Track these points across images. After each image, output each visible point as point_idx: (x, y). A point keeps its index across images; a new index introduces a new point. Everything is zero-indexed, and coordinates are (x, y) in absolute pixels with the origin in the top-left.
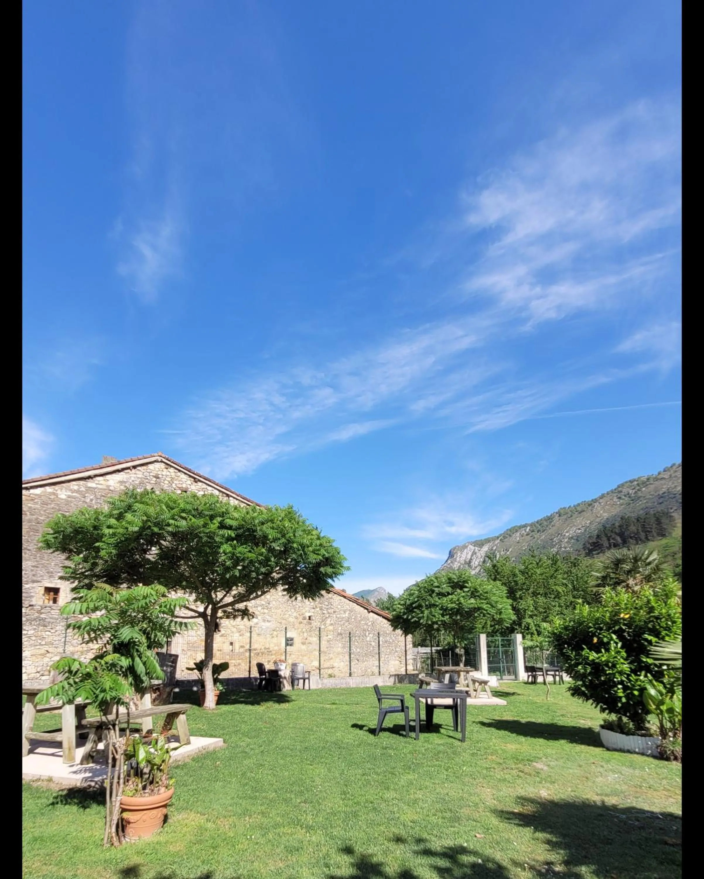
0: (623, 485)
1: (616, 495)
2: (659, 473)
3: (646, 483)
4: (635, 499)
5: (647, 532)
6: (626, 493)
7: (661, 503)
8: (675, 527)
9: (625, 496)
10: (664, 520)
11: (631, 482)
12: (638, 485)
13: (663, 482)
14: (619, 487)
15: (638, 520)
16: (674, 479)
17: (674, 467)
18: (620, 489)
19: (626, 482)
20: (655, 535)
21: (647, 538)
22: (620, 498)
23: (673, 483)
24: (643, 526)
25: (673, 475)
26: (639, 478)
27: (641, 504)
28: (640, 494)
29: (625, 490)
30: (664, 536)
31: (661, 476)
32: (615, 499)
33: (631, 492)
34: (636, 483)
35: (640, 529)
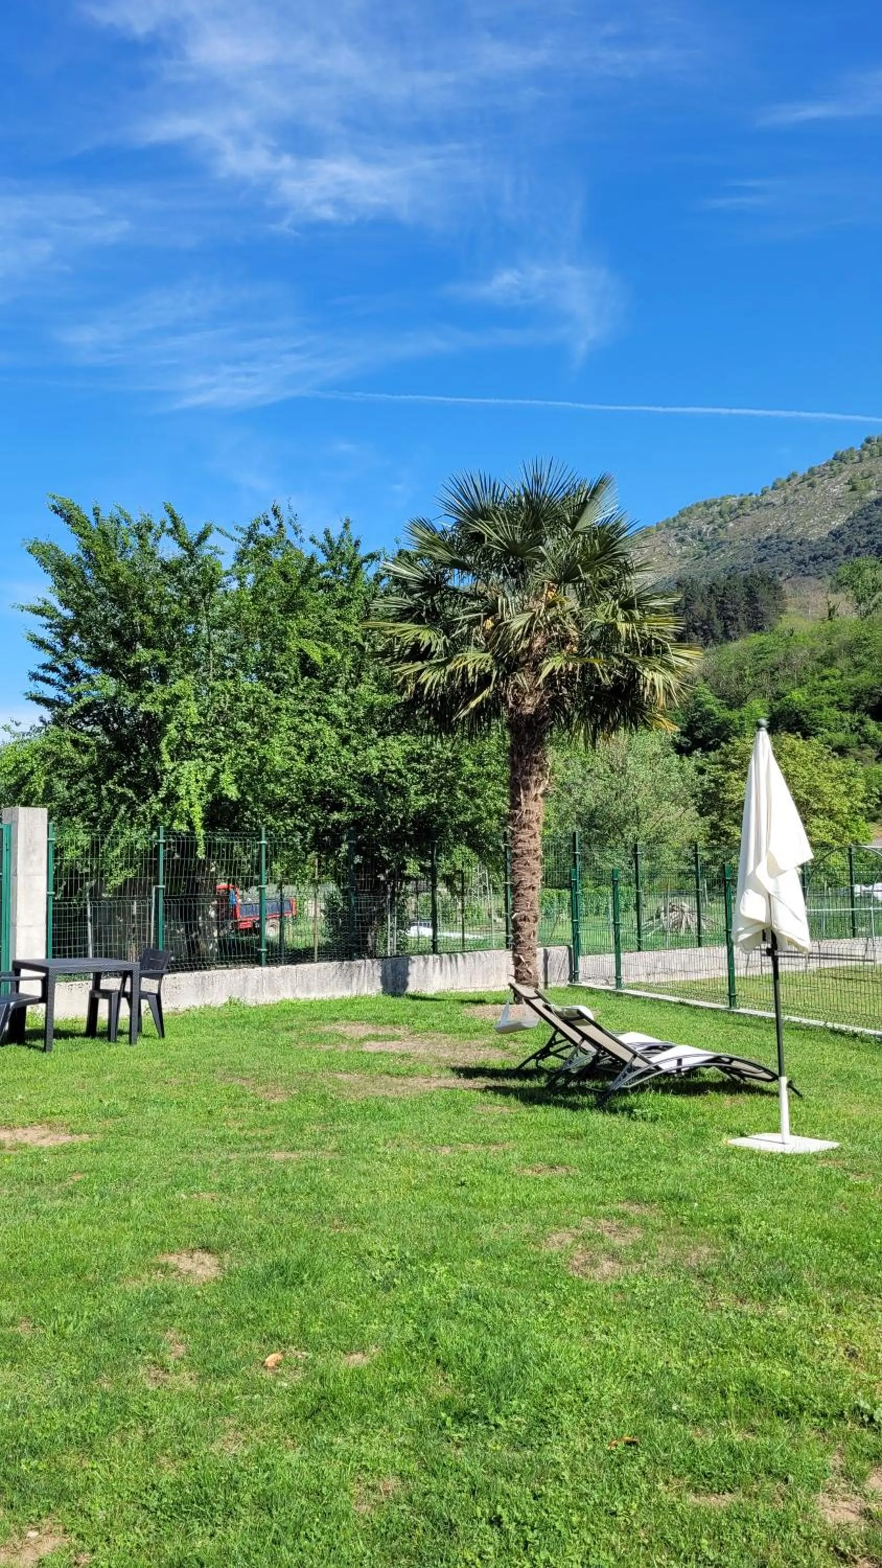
0: (690, 511)
1: (673, 532)
2: (764, 493)
3: (735, 512)
4: (712, 546)
5: (728, 619)
6: (696, 530)
7: (761, 561)
8: (782, 612)
9: (693, 537)
10: (763, 593)
11: (708, 505)
12: (721, 514)
13: (769, 512)
14: (682, 514)
15: (711, 591)
16: (792, 507)
17: (794, 482)
18: (684, 520)
19: (697, 506)
20: (743, 626)
21: (726, 633)
22: (682, 540)
23: (789, 518)
24: (721, 607)
25: (791, 499)
26: (723, 498)
27: (721, 560)
28: (722, 534)
29: (694, 524)
30: (759, 629)
31: (767, 498)
32: (673, 543)
33: (705, 527)
34: (716, 509)
35: (714, 610)
